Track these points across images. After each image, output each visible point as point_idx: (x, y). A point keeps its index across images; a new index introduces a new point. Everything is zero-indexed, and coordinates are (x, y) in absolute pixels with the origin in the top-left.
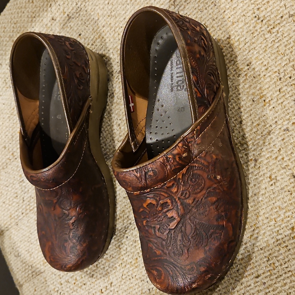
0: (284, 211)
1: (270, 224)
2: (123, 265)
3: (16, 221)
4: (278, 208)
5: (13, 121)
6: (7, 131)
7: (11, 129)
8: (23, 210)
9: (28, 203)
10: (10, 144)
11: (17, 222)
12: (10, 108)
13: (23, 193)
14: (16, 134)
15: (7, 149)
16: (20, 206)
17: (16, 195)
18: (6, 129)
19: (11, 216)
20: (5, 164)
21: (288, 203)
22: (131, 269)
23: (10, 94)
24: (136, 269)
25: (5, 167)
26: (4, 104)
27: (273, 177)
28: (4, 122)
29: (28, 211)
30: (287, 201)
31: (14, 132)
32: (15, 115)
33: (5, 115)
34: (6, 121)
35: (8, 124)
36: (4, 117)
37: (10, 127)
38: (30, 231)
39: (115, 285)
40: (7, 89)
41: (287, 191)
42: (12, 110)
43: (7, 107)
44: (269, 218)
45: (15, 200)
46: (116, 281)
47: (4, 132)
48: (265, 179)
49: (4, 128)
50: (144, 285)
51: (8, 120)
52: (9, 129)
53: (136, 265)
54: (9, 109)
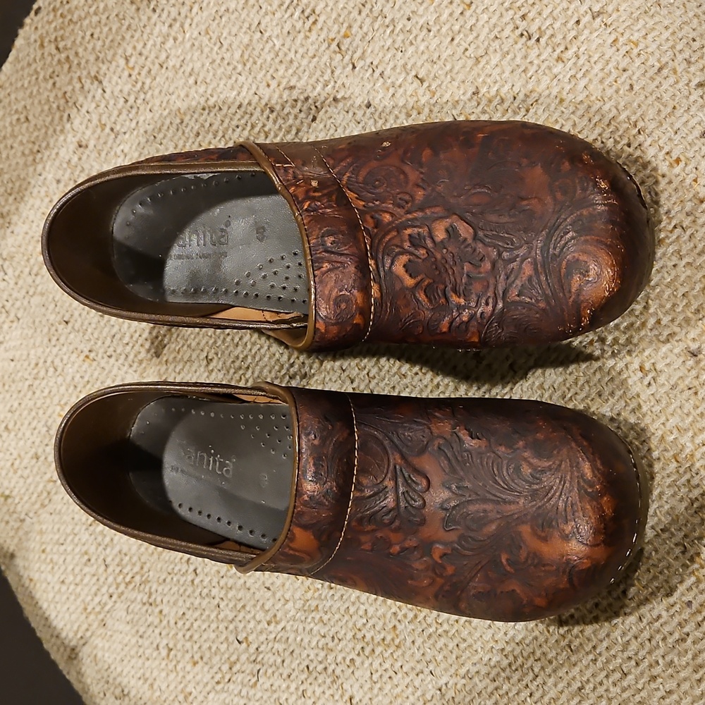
0: (690, 434)
1: (668, 472)
2: (367, 651)
3: (101, 617)
4: (675, 431)
5: (42, 392)
6: (34, 418)
7: (41, 412)
8: (109, 587)
9: (118, 570)
10: (47, 445)
11: (103, 620)
12: (29, 365)
13: (100, 549)
14: (54, 421)
15: (42, 459)
16: (102, 579)
17: (86, 557)
18: (29, 414)
19: (85, 609)
20: (45, 494)
21: (695, 415)
22: (386, 655)
23: (22, 333)
24: (399, 652)
25: (46, 502)
26: (12, 360)
27: (647, 366)
28: (22, 399)
29: (122, 587)
30: (692, 410)
31: (50, 417)
32: (43, 379)
33: (21, 384)
34: (25, 396)
35: (31, 403)
36: (19, 389)
37: (39, 408)
38: (138, 631)
39: (361, 701)
40: (11, 324)
41: (686, 388)
42: (33, 369)
43: (22, 365)
44: (662, 459)
45: (86, 570)
46: (361, 690)
47: (26, 422)
48: (632, 374)
49: (26, 412)
50: (427, 682)
51: (30, 393)
52: (37, 413)
53: (397, 641)
54: (26, 369)
